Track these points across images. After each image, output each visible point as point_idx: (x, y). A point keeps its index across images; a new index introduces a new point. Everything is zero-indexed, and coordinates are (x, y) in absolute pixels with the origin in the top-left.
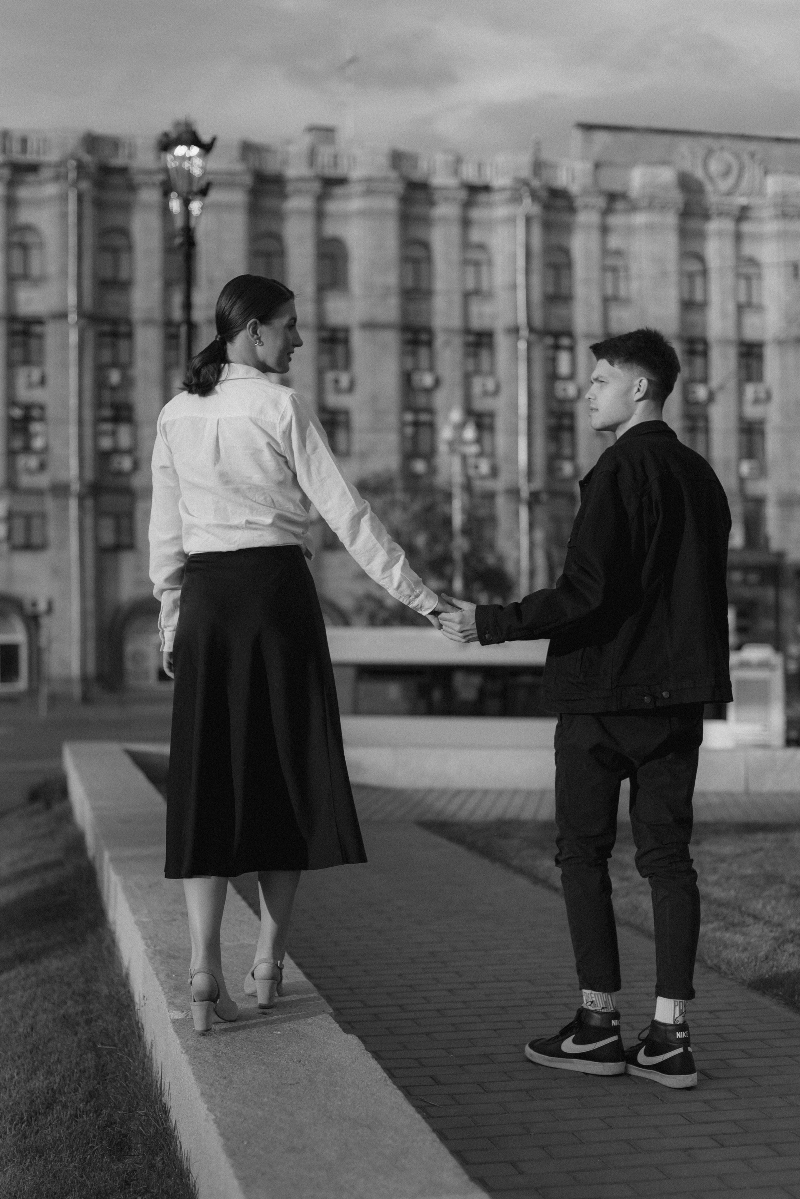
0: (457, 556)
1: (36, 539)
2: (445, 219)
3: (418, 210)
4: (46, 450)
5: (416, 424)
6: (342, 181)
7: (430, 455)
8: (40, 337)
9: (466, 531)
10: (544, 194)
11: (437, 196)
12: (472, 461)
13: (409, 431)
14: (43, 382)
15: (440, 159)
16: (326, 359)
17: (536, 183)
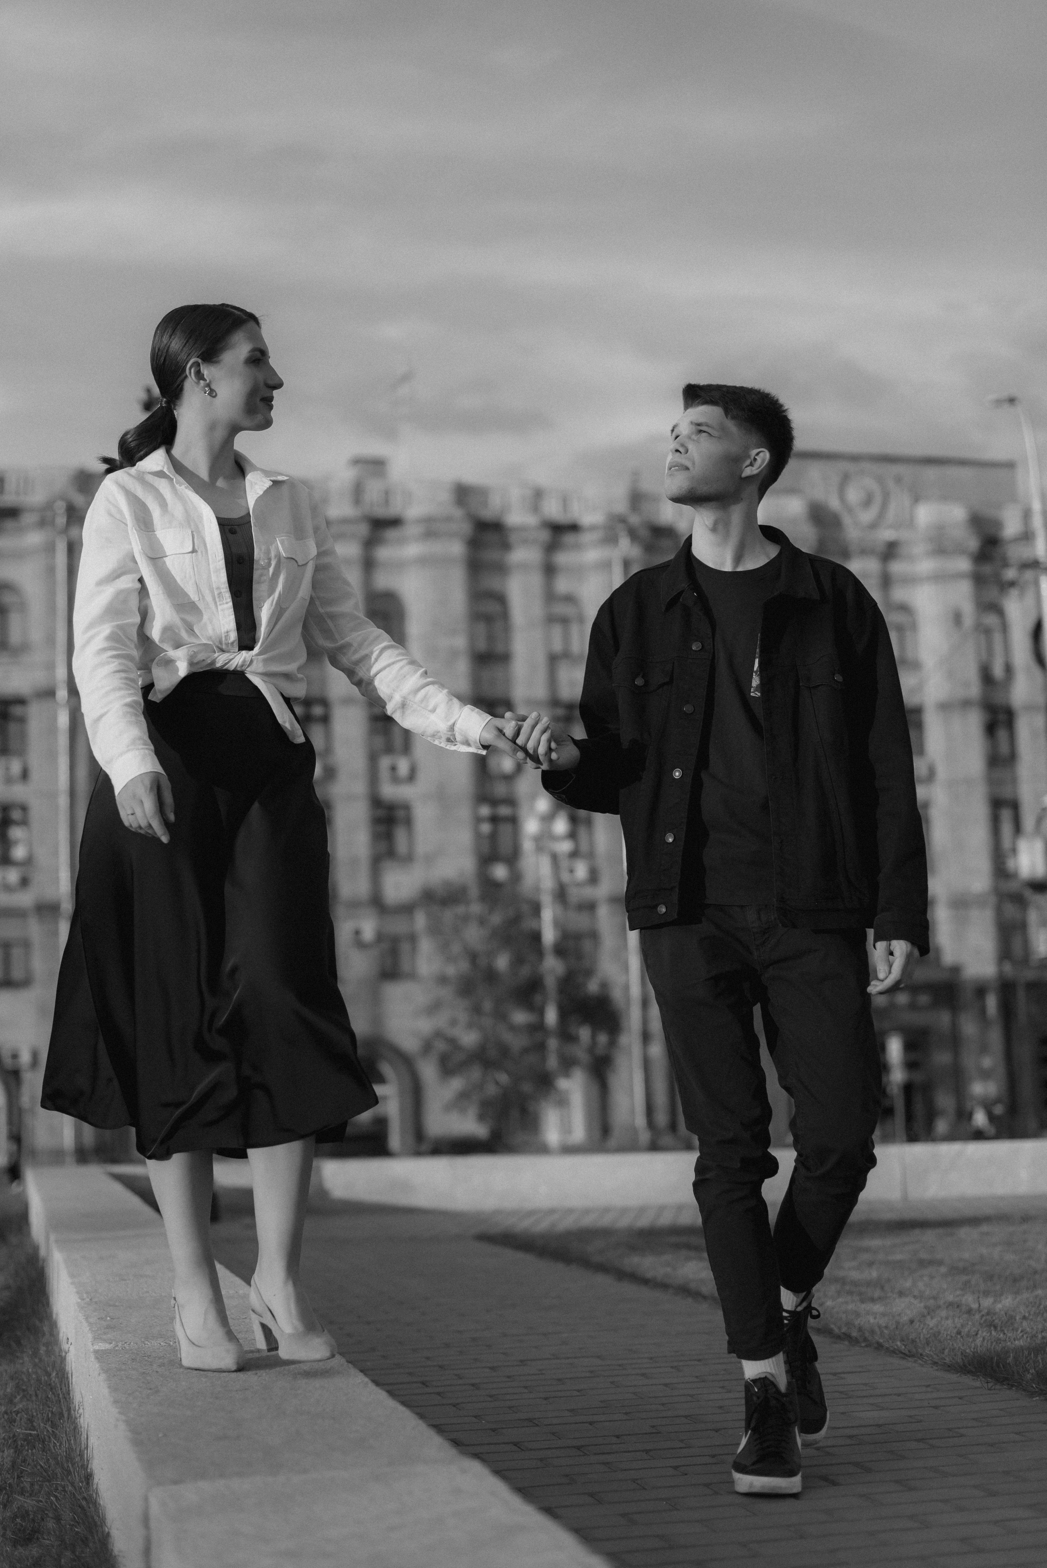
0: (550, 983)
1: (17, 974)
2: (524, 567)
3: (490, 555)
4: (29, 861)
5: (494, 820)
6: (395, 522)
7: (513, 858)
8: (22, 720)
9: (560, 950)
10: (644, 533)
11: (513, 538)
12: (564, 863)
13: (486, 828)
14: (25, 775)
15: (516, 494)
16: (379, 741)
17: (635, 520)
